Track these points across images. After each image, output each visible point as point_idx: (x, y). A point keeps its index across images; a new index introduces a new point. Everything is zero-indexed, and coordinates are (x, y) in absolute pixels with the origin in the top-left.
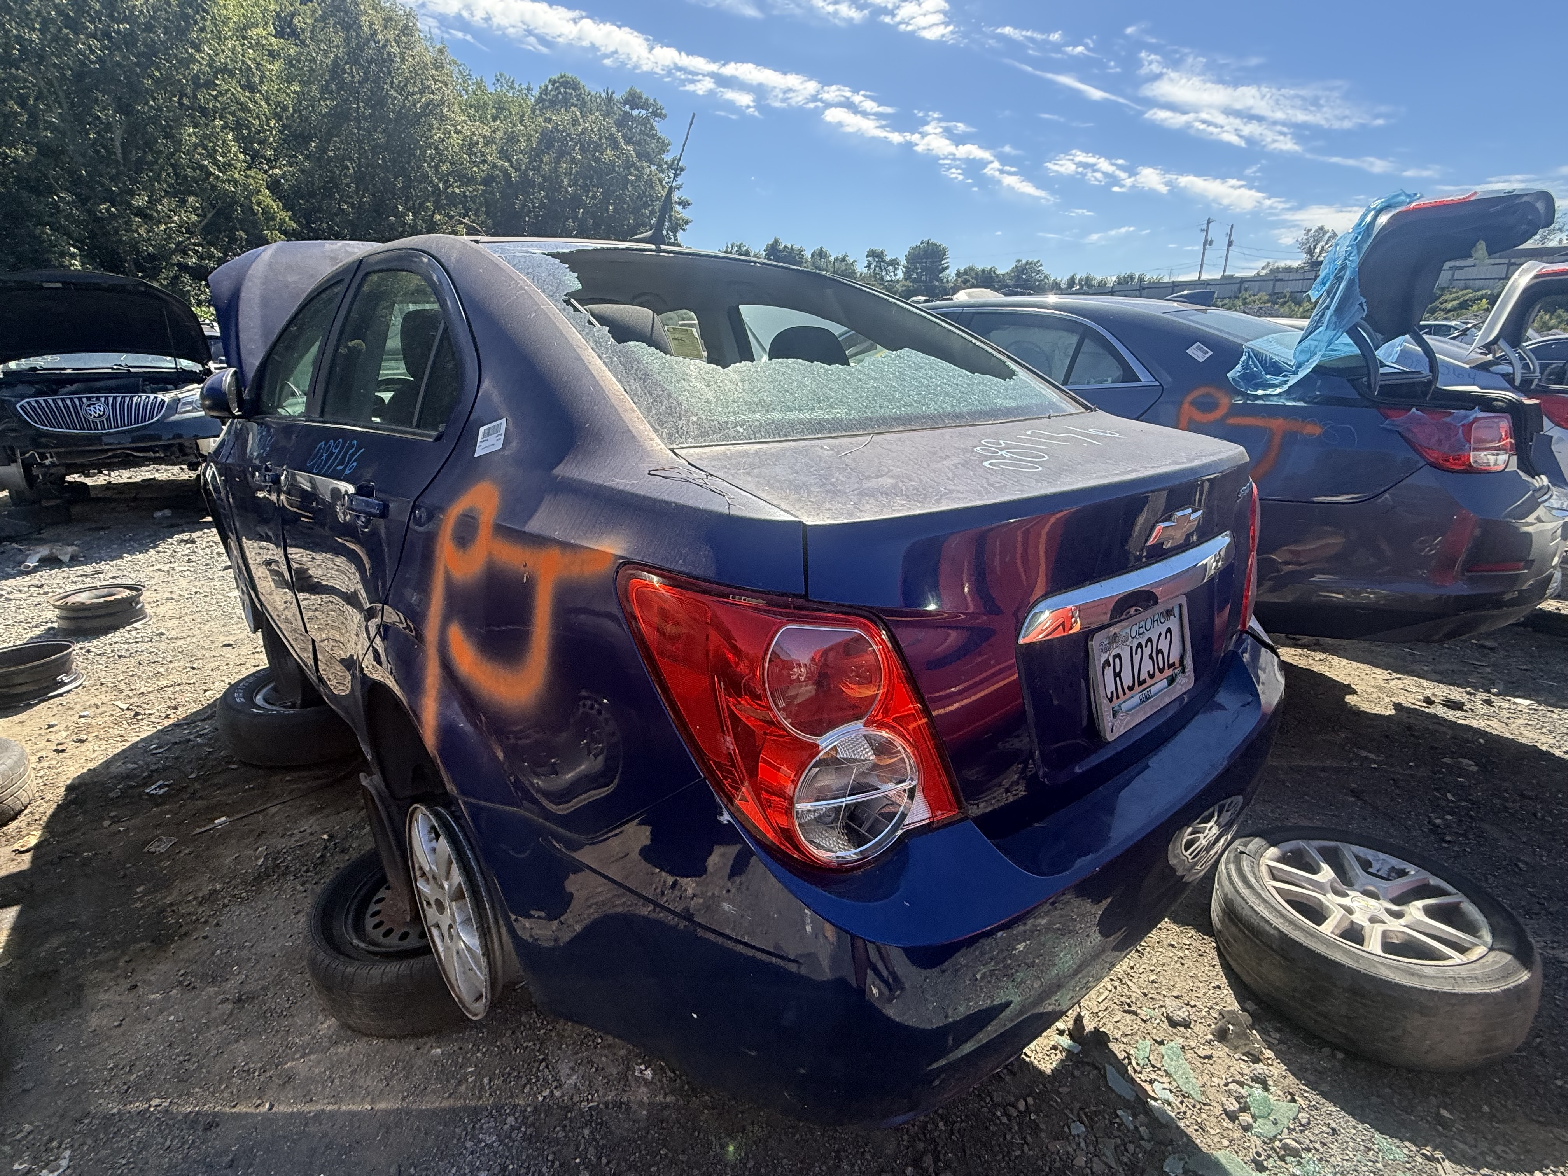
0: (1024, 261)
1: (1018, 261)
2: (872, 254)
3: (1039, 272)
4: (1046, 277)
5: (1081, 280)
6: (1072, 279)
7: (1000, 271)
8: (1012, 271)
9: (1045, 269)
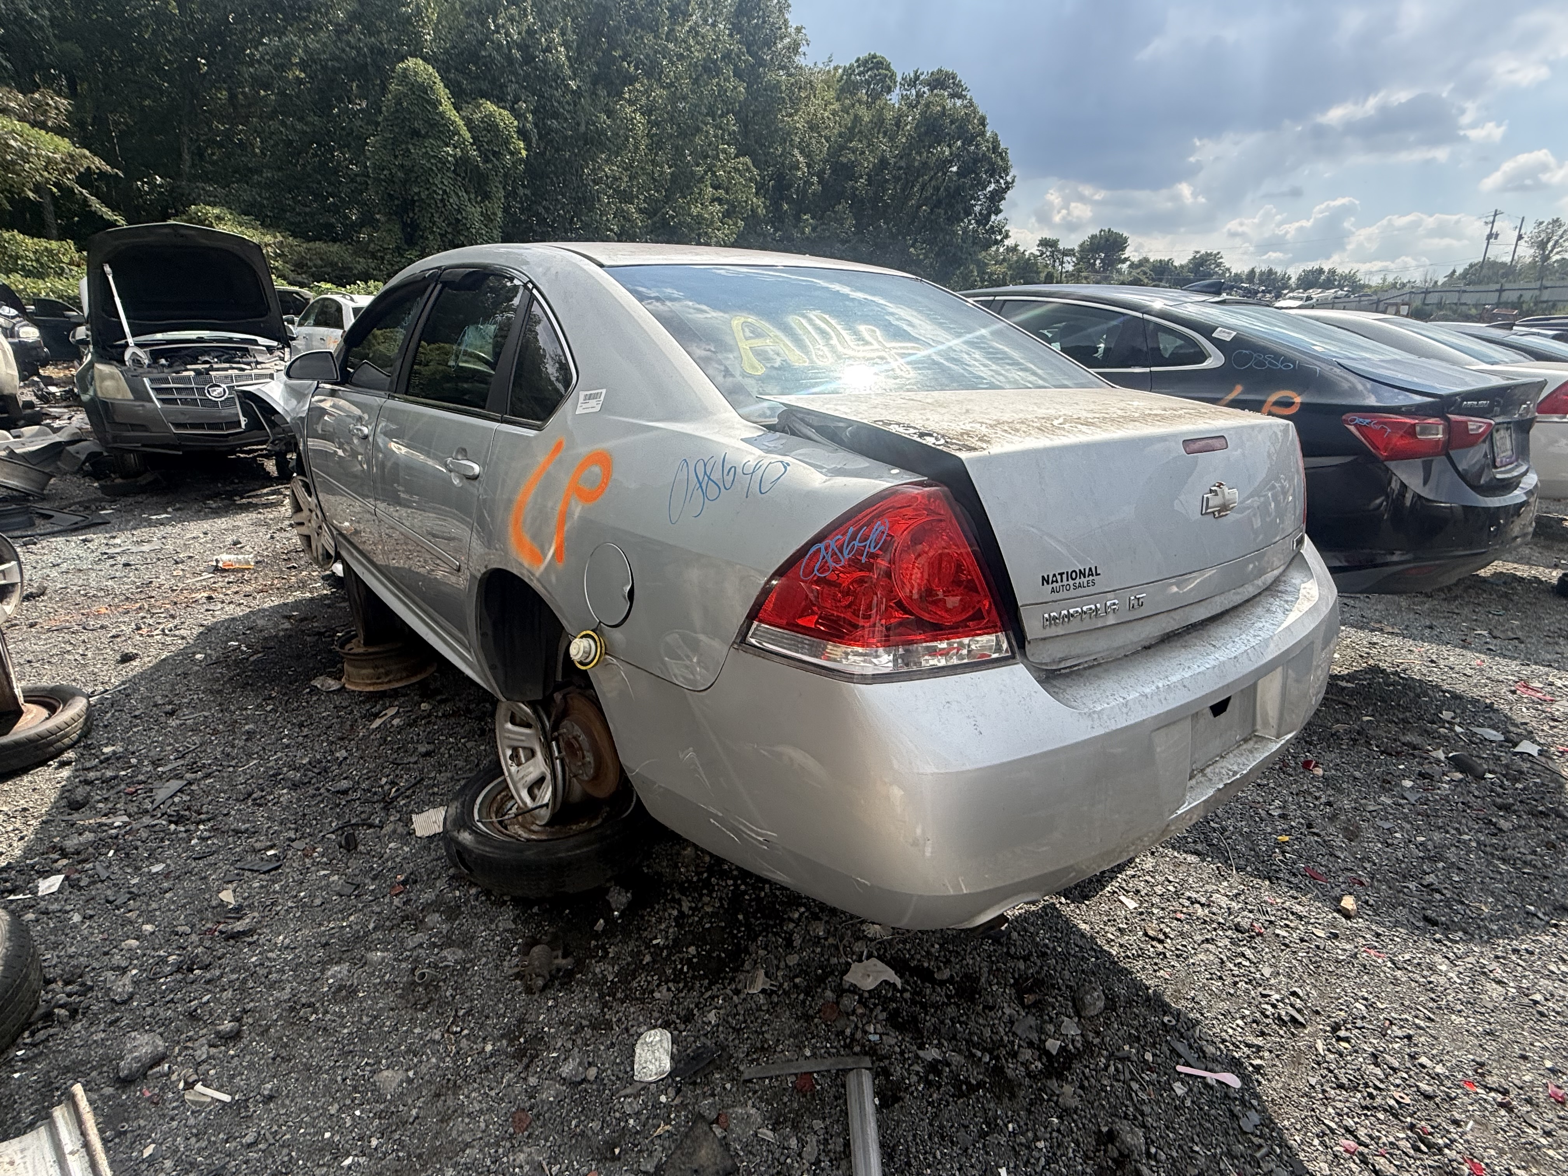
0: (1203, 252)
1: (1197, 252)
2: (1045, 243)
3: (1219, 265)
4: (1228, 269)
5: (1262, 274)
6: (1252, 271)
7: (1176, 264)
8: (1190, 262)
9: (1226, 262)
